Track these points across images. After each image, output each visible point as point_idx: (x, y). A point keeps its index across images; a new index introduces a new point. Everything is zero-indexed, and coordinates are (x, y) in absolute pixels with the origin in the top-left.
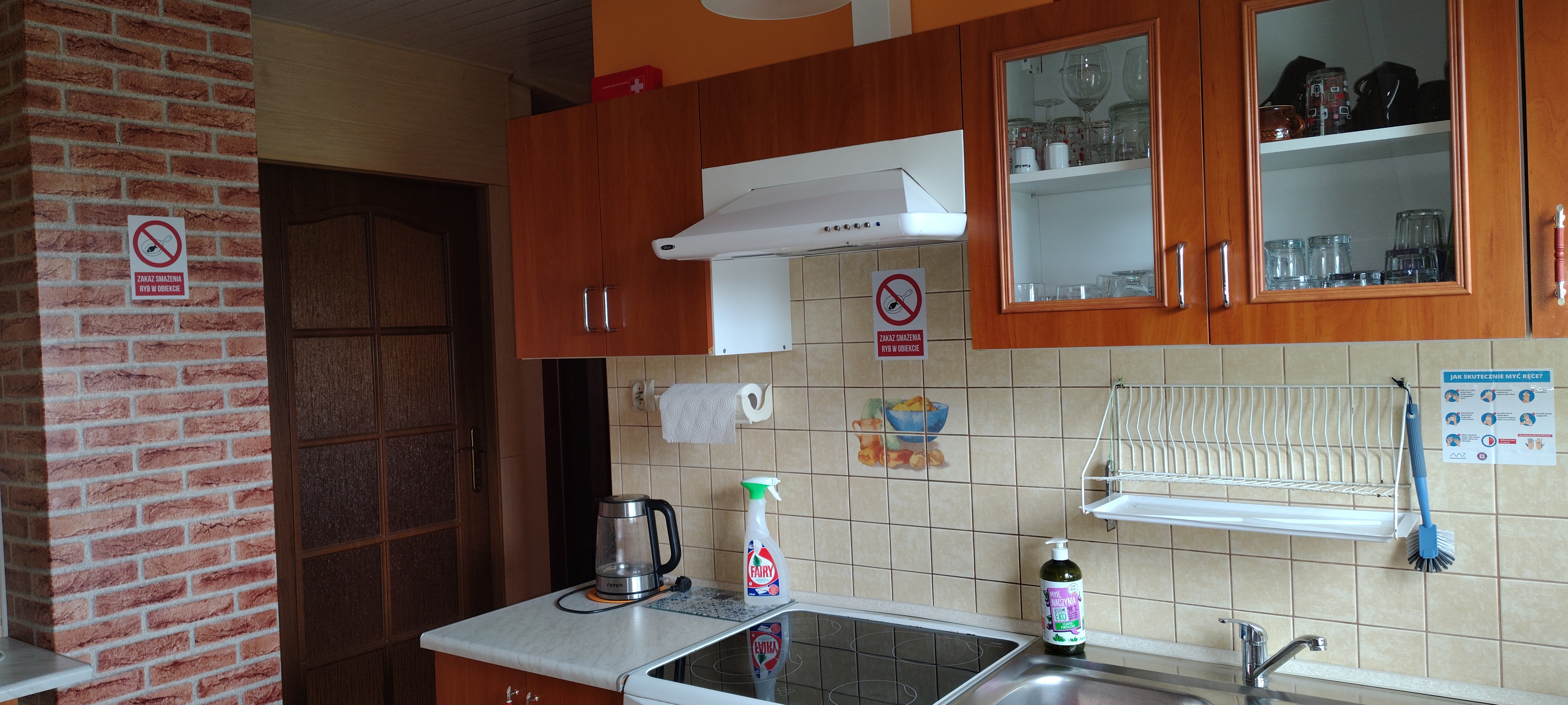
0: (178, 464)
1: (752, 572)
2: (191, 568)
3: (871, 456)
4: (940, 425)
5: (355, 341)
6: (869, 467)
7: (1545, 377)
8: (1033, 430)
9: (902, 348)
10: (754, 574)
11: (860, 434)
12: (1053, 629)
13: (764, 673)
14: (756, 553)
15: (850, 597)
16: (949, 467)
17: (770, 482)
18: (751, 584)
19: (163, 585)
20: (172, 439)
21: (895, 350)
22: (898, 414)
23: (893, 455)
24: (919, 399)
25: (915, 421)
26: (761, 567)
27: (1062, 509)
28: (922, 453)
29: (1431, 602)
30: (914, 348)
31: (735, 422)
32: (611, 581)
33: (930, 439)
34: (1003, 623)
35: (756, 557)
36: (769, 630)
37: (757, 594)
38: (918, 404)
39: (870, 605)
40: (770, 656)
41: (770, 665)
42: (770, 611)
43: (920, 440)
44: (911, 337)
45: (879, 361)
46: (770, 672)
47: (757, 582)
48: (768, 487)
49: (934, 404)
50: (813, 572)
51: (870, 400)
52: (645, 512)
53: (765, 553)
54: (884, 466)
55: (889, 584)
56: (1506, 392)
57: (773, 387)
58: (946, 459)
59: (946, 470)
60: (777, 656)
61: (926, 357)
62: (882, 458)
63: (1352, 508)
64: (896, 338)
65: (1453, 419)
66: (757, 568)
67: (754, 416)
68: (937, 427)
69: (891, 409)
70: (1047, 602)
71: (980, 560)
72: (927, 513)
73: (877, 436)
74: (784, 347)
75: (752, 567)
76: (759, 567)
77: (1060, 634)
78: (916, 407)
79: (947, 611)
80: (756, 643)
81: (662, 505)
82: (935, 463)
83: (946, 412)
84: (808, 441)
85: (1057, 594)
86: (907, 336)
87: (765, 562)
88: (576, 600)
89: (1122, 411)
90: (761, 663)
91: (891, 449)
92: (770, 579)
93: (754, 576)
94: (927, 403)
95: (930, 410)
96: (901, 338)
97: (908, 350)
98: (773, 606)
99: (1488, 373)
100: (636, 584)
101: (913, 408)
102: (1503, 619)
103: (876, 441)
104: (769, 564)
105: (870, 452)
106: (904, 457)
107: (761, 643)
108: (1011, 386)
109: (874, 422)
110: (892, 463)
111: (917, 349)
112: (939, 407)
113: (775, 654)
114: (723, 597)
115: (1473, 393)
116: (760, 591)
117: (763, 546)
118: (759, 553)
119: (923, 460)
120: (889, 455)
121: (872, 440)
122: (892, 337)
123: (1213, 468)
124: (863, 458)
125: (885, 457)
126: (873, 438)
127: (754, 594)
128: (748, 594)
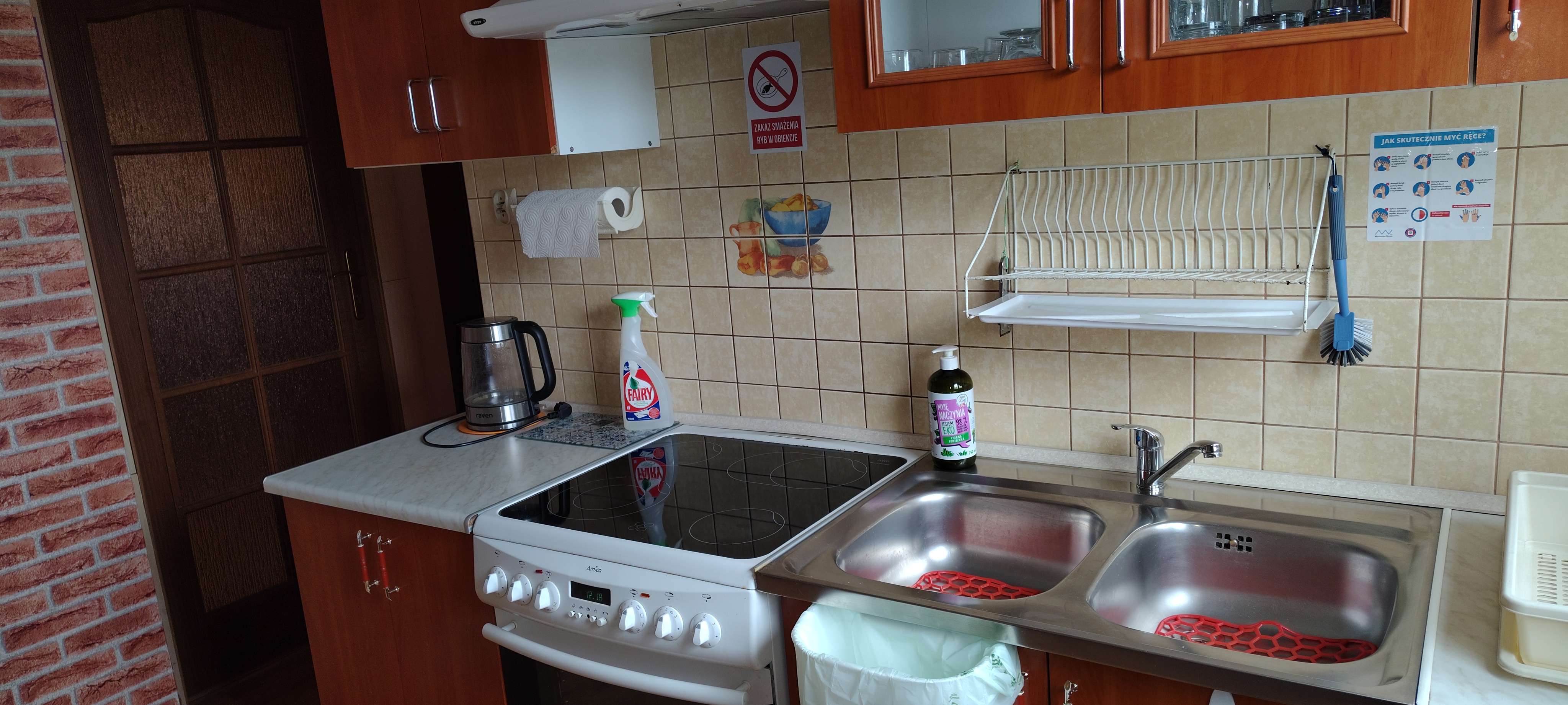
1: (630, 395)
2: (11, 417)
3: (751, 264)
4: (823, 225)
5: (191, 157)
6: (750, 276)
7: (1489, 136)
8: (922, 227)
9: (779, 139)
10: (631, 397)
11: (738, 240)
12: (941, 443)
13: (650, 500)
14: (633, 375)
15: (737, 416)
16: (833, 273)
17: (643, 298)
18: (629, 408)
21: (771, 141)
22: (778, 215)
23: (774, 262)
24: (799, 197)
25: (796, 223)
26: (639, 390)
27: (954, 313)
28: (804, 258)
29: (1343, 397)
30: (792, 138)
31: (598, 232)
32: (481, 411)
33: (812, 242)
34: (892, 438)
35: (632, 379)
36: (652, 456)
37: (636, 419)
38: (798, 203)
39: (757, 424)
40: (655, 482)
41: (655, 492)
42: (650, 436)
43: (801, 244)
44: (788, 125)
45: (755, 155)
46: (655, 499)
47: (635, 406)
48: (641, 303)
49: (815, 202)
50: (697, 392)
51: (747, 200)
52: (512, 336)
53: (642, 374)
54: (765, 274)
55: (776, 402)
56: (1442, 157)
57: (642, 190)
58: (830, 264)
59: (830, 276)
60: (662, 483)
61: (805, 147)
63: (1263, 298)
64: (771, 127)
65: (1381, 191)
66: (634, 391)
67: (619, 224)
68: (819, 228)
69: (770, 209)
70: (934, 415)
71: (869, 372)
72: (812, 324)
73: (756, 241)
74: (650, 143)
75: (629, 390)
76: (637, 390)
77: (948, 449)
78: (796, 206)
79: (836, 428)
80: (638, 469)
81: (531, 327)
82: (819, 268)
83: (828, 210)
84: (683, 250)
85: (945, 406)
86: (784, 124)
87: (642, 384)
88: (447, 434)
89: (1018, 200)
90: (645, 489)
91: (771, 255)
92: (650, 402)
93: (631, 399)
94: (807, 201)
95: (811, 209)
96: (778, 126)
97: (785, 140)
98: (654, 430)
99: (1424, 135)
100: (509, 413)
101: (793, 207)
102: (1420, 413)
103: (755, 248)
104: (648, 386)
105: (749, 260)
106: (786, 264)
107: (644, 469)
108: (898, 177)
109: (753, 225)
110: (774, 271)
111: (795, 139)
112: (821, 205)
113: (659, 480)
114: (603, 423)
115: (1405, 159)
116: (639, 415)
117: (640, 367)
118: (635, 375)
119: (805, 265)
120: (770, 262)
121: (751, 246)
122: (768, 126)
123: (1114, 260)
124: (742, 266)
125: (765, 265)
126: (753, 244)
127: (633, 419)
128: (627, 419)
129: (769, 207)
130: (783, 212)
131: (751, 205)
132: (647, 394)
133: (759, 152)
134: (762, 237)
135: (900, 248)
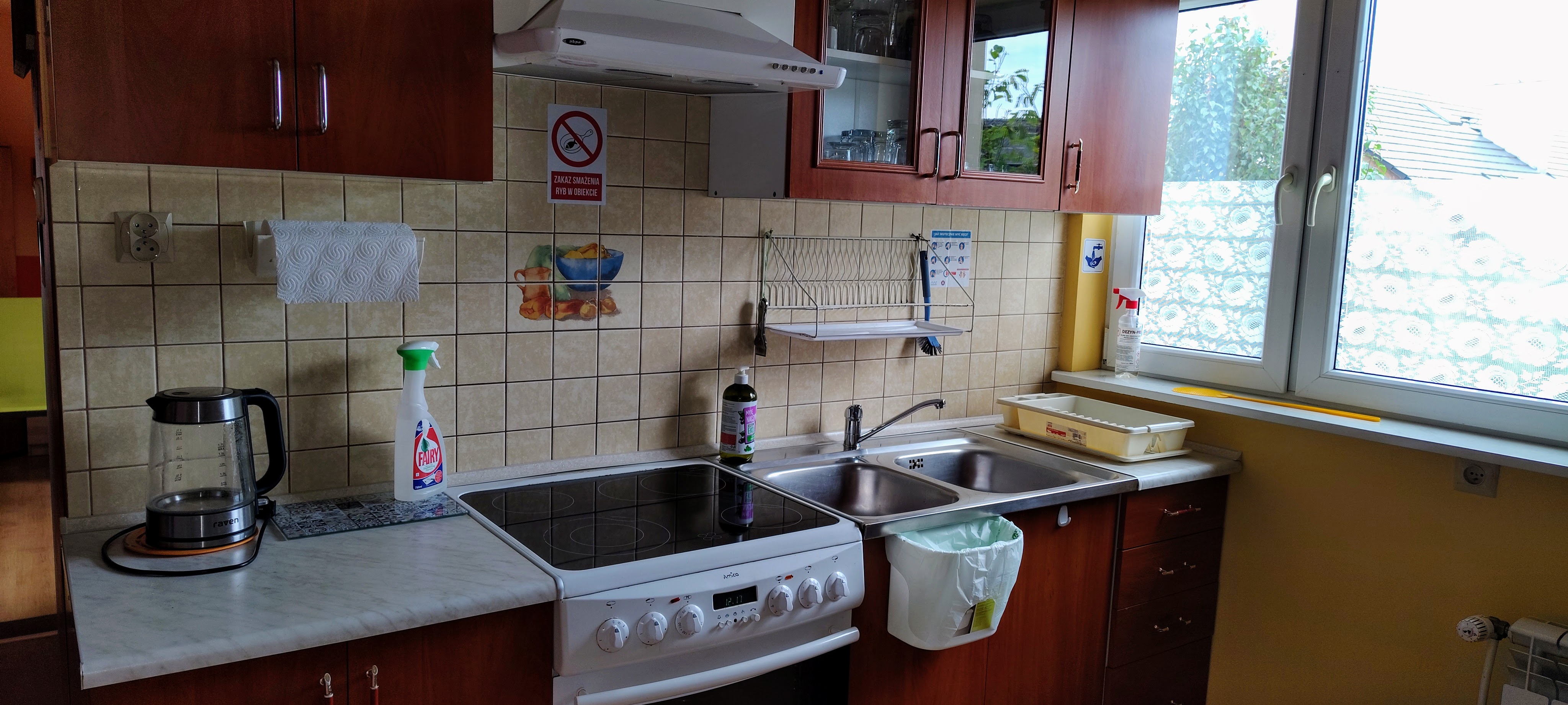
1: (420, 459)
3: (535, 308)
6: (532, 320)
7: (969, 236)
8: (698, 276)
9: (579, 192)
11: (523, 285)
16: (620, 314)
17: (433, 348)
18: (418, 474)
21: (570, 193)
22: (571, 262)
23: (561, 306)
24: (594, 246)
25: (588, 269)
26: (428, 452)
28: (593, 302)
30: (592, 192)
33: (602, 287)
35: (424, 441)
38: (592, 251)
44: (589, 181)
45: (552, 204)
47: (425, 471)
48: (431, 354)
49: (609, 251)
51: (537, 246)
52: (244, 410)
53: (430, 434)
54: (551, 319)
55: (549, 443)
56: (954, 244)
58: (618, 307)
59: (617, 317)
61: (603, 202)
62: (549, 310)
65: (934, 260)
66: (425, 452)
68: (610, 274)
69: (563, 256)
70: (743, 420)
71: (645, 400)
72: (595, 363)
73: (545, 286)
78: (590, 254)
79: (611, 456)
82: (607, 311)
83: (620, 259)
84: (453, 296)
85: (751, 411)
86: (585, 180)
87: (432, 445)
91: (560, 299)
92: (435, 464)
93: (422, 464)
94: (602, 250)
96: (578, 181)
97: (585, 193)
101: (586, 255)
103: (543, 292)
104: (436, 447)
105: (534, 305)
106: (574, 309)
108: (682, 235)
109: (541, 270)
110: (561, 315)
111: (595, 194)
112: (614, 254)
115: (942, 244)
116: (427, 481)
117: (431, 426)
118: (427, 435)
119: (595, 308)
120: (557, 307)
121: (538, 291)
122: (569, 179)
124: (525, 311)
125: (552, 309)
126: (540, 289)
127: (421, 487)
128: (414, 488)
129: (562, 254)
130: (576, 259)
131: (542, 251)
132: (435, 456)
133: (556, 201)
134: (551, 282)
135: (680, 293)
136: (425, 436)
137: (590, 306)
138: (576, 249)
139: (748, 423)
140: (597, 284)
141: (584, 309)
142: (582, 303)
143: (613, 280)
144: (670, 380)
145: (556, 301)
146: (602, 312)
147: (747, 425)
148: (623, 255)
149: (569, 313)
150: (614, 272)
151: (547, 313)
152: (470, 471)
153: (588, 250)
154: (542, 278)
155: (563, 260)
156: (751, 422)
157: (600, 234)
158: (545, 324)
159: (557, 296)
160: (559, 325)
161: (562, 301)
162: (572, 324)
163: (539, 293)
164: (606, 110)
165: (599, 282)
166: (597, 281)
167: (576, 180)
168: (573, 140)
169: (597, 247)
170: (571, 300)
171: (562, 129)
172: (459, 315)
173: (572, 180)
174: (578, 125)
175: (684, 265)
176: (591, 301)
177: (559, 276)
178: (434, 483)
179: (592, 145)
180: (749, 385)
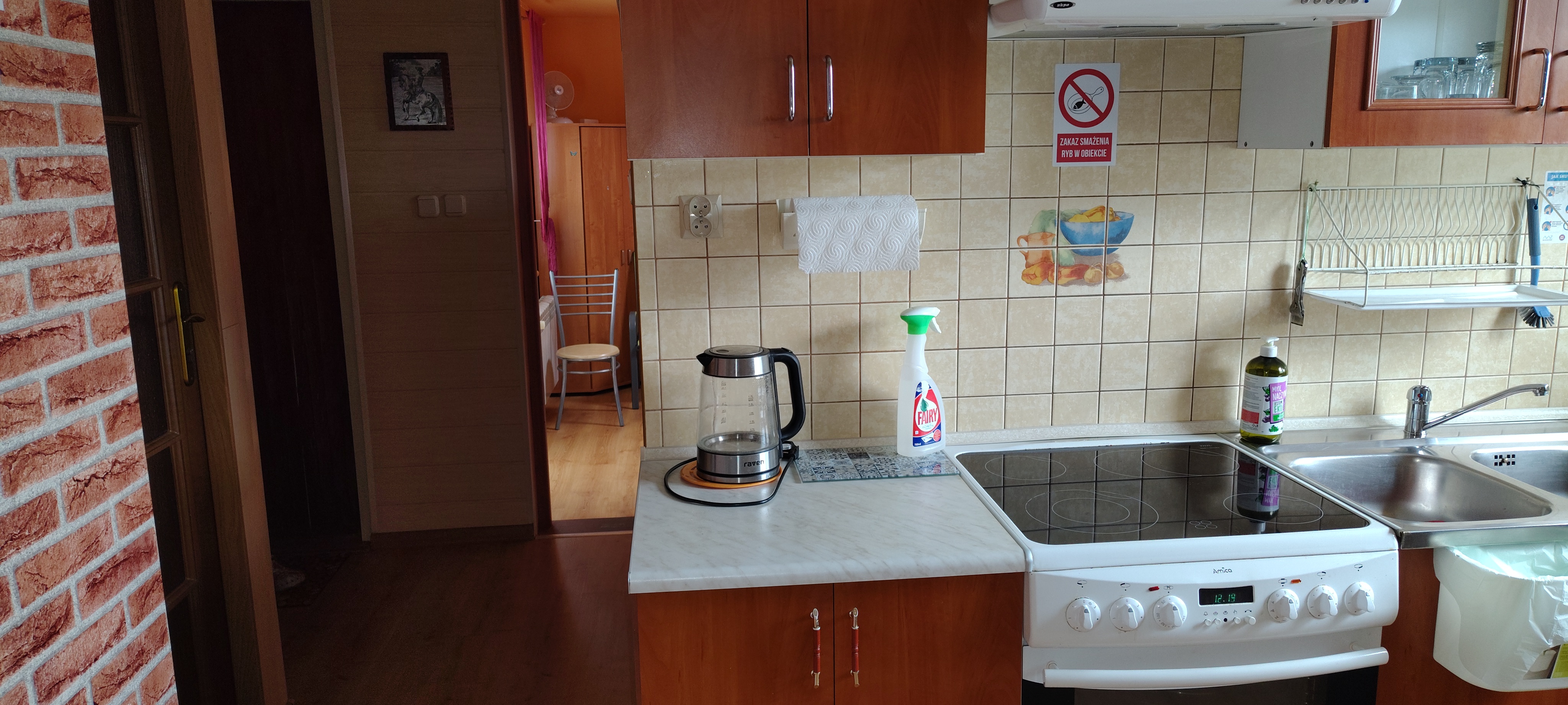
0: (33, 365)
1: (919, 418)
2: (72, 569)
3: (1038, 274)
6: (1035, 286)
8: (1221, 236)
9: (1086, 153)
10: (921, 420)
11: (1026, 251)
12: (1269, 422)
15: (1001, 430)
16: (1127, 279)
17: (934, 313)
18: (917, 432)
19: (46, 611)
20: (20, 313)
21: (1077, 155)
22: (1075, 226)
23: (1065, 271)
24: (1102, 209)
25: (1094, 233)
26: (927, 411)
27: (1242, 310)
28: (1100, 266)
30: (1100, 153)
33: (1109, 252)
34: (1174, 428)
35: (923, 400)
37: (923, 443)
38: (1099, 214)
43: (1098, 253)
44: (1097, 141)
45: (1057, 168)
47: (924, 430)
48: (933, 318)
49: (1118, 214)
51: (1043, 211)
52: (767, 367)
53: (931, 395)
54: (1053, 284)
55: (1049, 409)
58: (1126, 271)
59: (1124, 282)
61: (1113, 162)
62: (1052, 275)
65: (1549, 210)
66: (924, 413)
68: (1118, 238)
69: (1067, 221)
70: (1266, 397)
71: (1154, 370)
72: (1099, 329)
73: (1048, 252)
75: (919, 413)
78: (1098, 217)
79: (1113, 426)
82: (1113, 275)
83: (1130, 222)
84: (956, 262)
85: (1279, 387)
86: (1093, 140)
87: (931, 405)
91: (1063, 264)
92: (934, 423)
94: (1110, 213)
95: (1113, 220)
96: (1086, 142)
97: (1093, 155)
101: (1093, 219)
103: (1045, 258)
104: (935, 407)
105: (1036, 270)
106: (1078, 273)
108: (1203, 192)
109: (1045, 236)
110: (1064, 280)
111: (1103, 154)
112: (1124, 216)
115: (1564, 188)
116: (926, 439)
117: (930, 387)
118: (926, 396)
119: (1100, 273)
120: (1060, 272)
121: (1040, 256)
122: (1075, 140)
124: (1027, 277)
125: (1055, 274)
126: (1043, 254)
127: (920, 444)
128: (914, 445)
129: (1067, 218)
130: (1081, 223)
131: (1046, 216)
132: (933, 416)
133: (1062, 164)
134: (1055, 247)
135: (1198, 254)
136: (924, 396)
137: (1095, 271)
138: (1082, 213)
139: (1275, 400)
140: (1104, 248)
141: (1089, 274)
142: (1087, 267)
143: (1121, 244)
144: (1185, 350)
145: (1059, 266)
146: (1109, 277)
147: (1274, 402)
148: (1133, 217)
149: (1074, 278)
150: (1123, 235)
151: (1049, 278)
152: (970, 432)
153: (1094, 213)
154: (1046, 243)
155: (1067, 224)
156: (1277, 400)
157: (1108, 196)
158: (1048, 289)
159: (1061, 261)
160: (1062, 290)
161: (1065, 267)
162: (1076, 289)
163: (1042, 258)
164: (1119, 64)
165: (1106, 246)
166: (1104, 245)
167: (1083, 141)
168: (1081, 100)
169: (1104, 209)
170: (1075, 266)
171: (1070, 89)
172: (961, 281)
173: (1079, 142)
174: (1087, 83)
175: (1205, 225)
176: (1097, 266)
177: (1063, 241)
178: (932, 441)
179: (1102, 102)
180: (1279, 358)
